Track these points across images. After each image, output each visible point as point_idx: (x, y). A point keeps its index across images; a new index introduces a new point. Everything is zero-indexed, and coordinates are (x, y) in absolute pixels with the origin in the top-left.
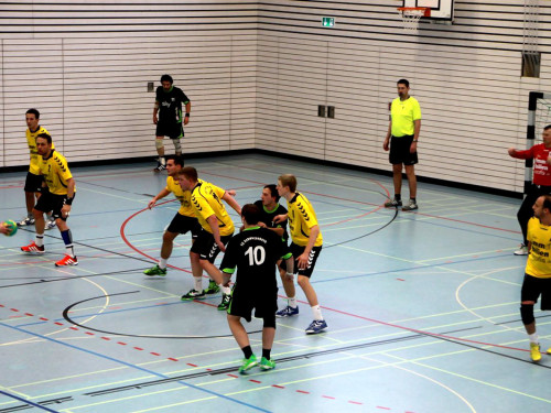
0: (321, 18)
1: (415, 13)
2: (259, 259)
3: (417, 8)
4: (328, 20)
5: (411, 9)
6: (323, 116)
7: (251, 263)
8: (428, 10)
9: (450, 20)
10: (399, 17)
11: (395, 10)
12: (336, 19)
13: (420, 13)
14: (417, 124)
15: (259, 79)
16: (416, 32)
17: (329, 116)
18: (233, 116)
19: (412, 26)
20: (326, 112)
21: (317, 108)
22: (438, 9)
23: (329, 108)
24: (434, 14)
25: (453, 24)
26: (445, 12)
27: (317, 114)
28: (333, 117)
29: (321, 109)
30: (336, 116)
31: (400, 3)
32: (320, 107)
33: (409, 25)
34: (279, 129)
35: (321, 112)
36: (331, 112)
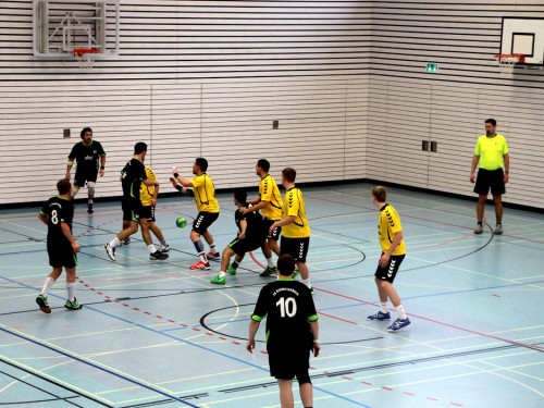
0: (425, 64)
1: (511, 59)
2: (291, 311)
3: (513, 55)
4: (432, 66)
5: (507, 56)
6: (427, 150)
7: (283, 315)
8: (522, 57)
9: (542, 65)
10: (497, 63)
11: (492, 57)
12: (440, 65)
13: (516, 60)
14: (505, 157)
15: (370, 118)
16: (511, 76)
17: (432, 150)
18: (346, 150)
19: (508, 71)
20: (429, 146)
21: (421, 143)
22: (532, 56)
23: (432, 143)
24: (527, 60)
26: (538, 59)
27: (421, 148)
28: (435, 151)
29: (424, 144)
30: (438, 150)
31: (497, 51)
32: (424, 142)
33: (505, 70)
34: (388, 161)
35: (425, 146)
36: (433, 147)
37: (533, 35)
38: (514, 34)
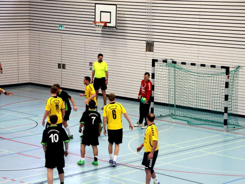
0: (58, 26)
1: (100, 24)
2: (56, 140)
3: (101, 22)
4: (61, 26)
5: (98, 23)
6: (60, 68)
7: (53, 142)
8: (106, 23)
9: (115, 27)
10: (93, 26)
11: (92, 23)
12: (65, 26)
13: (103, 24)
14: (106, 72)
15: (30, 52)
16: (101, 32)
17: (63, 68)
18: (19, 69)
20: (62, 66)
21: (57, 65)
22: (110, 23)
23: (63, 64)
24: (108, 25)
25: (116, 29)
26: (113, 24)
27: (57, 67)
28: (65, 69)
29: (59, 65)
30: (66, 68)
31: (94, 20)
32: (59, 64)
33: (98, 29)
34: (40, 74)
35: (59, 66)
36: (64, 66)
37: (110, 12)
38: (101, 12)
